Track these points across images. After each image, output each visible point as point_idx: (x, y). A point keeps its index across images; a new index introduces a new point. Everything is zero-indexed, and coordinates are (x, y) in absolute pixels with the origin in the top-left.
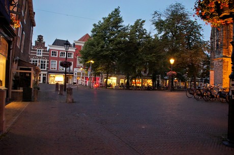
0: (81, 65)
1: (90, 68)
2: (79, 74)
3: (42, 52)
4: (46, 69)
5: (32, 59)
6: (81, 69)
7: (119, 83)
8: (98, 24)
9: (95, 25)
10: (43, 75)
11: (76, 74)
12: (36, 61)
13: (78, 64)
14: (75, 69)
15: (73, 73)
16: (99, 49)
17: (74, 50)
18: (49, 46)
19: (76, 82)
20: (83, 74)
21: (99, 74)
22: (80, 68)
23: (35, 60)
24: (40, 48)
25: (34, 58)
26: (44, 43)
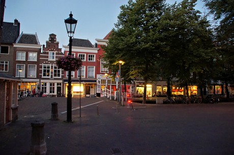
0: (106, 69)
1: (119, 72)
2: (103, 81)
3: (55, 55)
4: (60, 77)
5: (43, 65)
6: (106, 75)
7: (156, 93)
8: (128, 5)
9: (122, 7)
10: (58, 84)
11: (99, 82)
12: (49, 67)
13: (102, 69)
14: (98, 76)
15: (95, 81)
16: (134, 40)
17: (96, 52)
18: (64, 47)
19: (100, 92)
20: (109, 81)
21: (129, 81)
22: (104, 74)
23: (47, 65)
24: (53, 50)
25: (46, 63)
26: (58, 43)
